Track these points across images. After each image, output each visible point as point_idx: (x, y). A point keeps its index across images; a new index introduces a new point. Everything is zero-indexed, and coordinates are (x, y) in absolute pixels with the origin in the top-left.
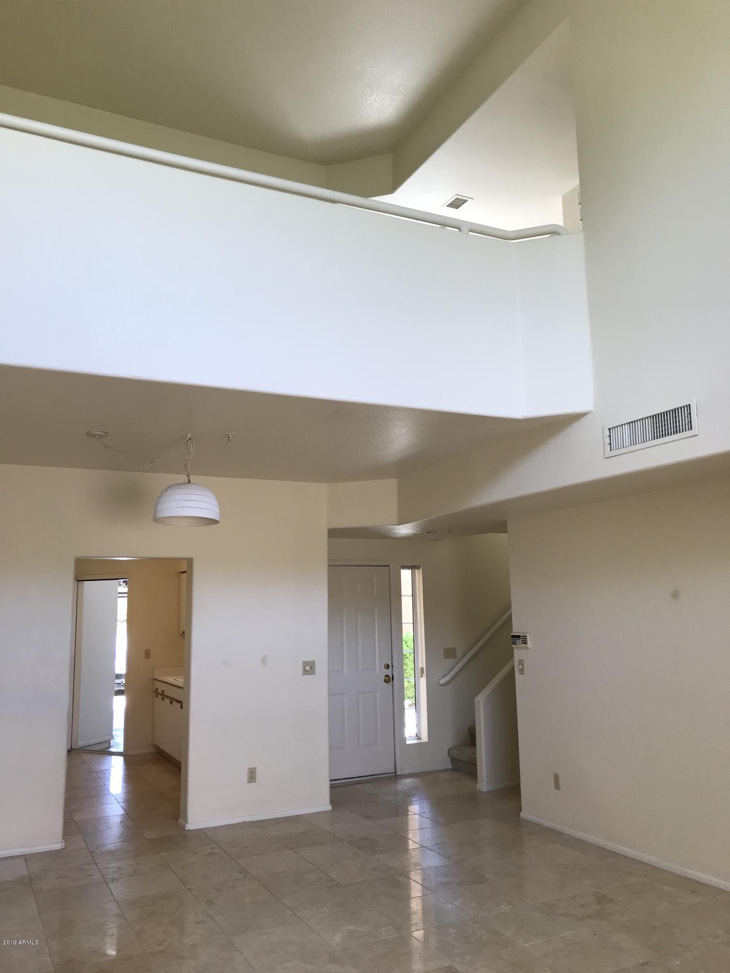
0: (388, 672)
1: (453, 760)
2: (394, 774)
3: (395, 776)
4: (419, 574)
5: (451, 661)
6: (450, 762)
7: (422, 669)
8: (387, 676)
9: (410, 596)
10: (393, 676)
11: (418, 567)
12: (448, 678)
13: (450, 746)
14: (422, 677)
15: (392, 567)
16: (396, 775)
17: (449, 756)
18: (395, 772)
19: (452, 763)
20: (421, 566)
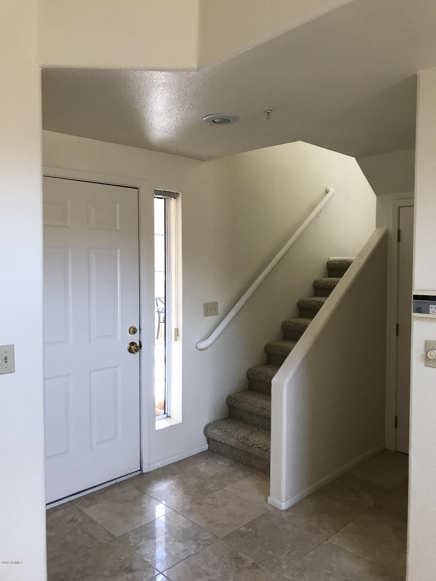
0: (135, 338)
1: (209, 440)
2: (139, 472)
3: (140, 474)
4: (176, 205)
5: (212, 319)
6: (207, 442)
7: (177, 330)
8: (132, 344)
9: (162, 235)
10: (140, 343)
11: (174, 195)
12: (209, 341)
13: (206, 423)
14: (176, 340)
15: (142, 190)
16: (142, 474)
17: (205, 435)
18: (141, 469)
19: (208, 443)
20: (180, 194)
